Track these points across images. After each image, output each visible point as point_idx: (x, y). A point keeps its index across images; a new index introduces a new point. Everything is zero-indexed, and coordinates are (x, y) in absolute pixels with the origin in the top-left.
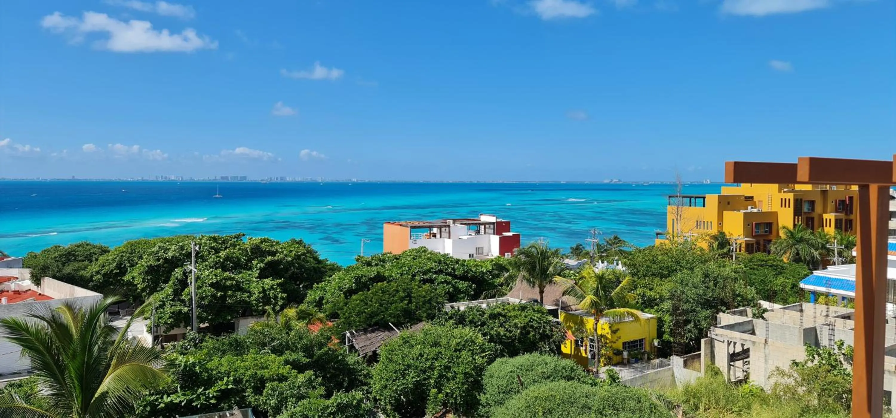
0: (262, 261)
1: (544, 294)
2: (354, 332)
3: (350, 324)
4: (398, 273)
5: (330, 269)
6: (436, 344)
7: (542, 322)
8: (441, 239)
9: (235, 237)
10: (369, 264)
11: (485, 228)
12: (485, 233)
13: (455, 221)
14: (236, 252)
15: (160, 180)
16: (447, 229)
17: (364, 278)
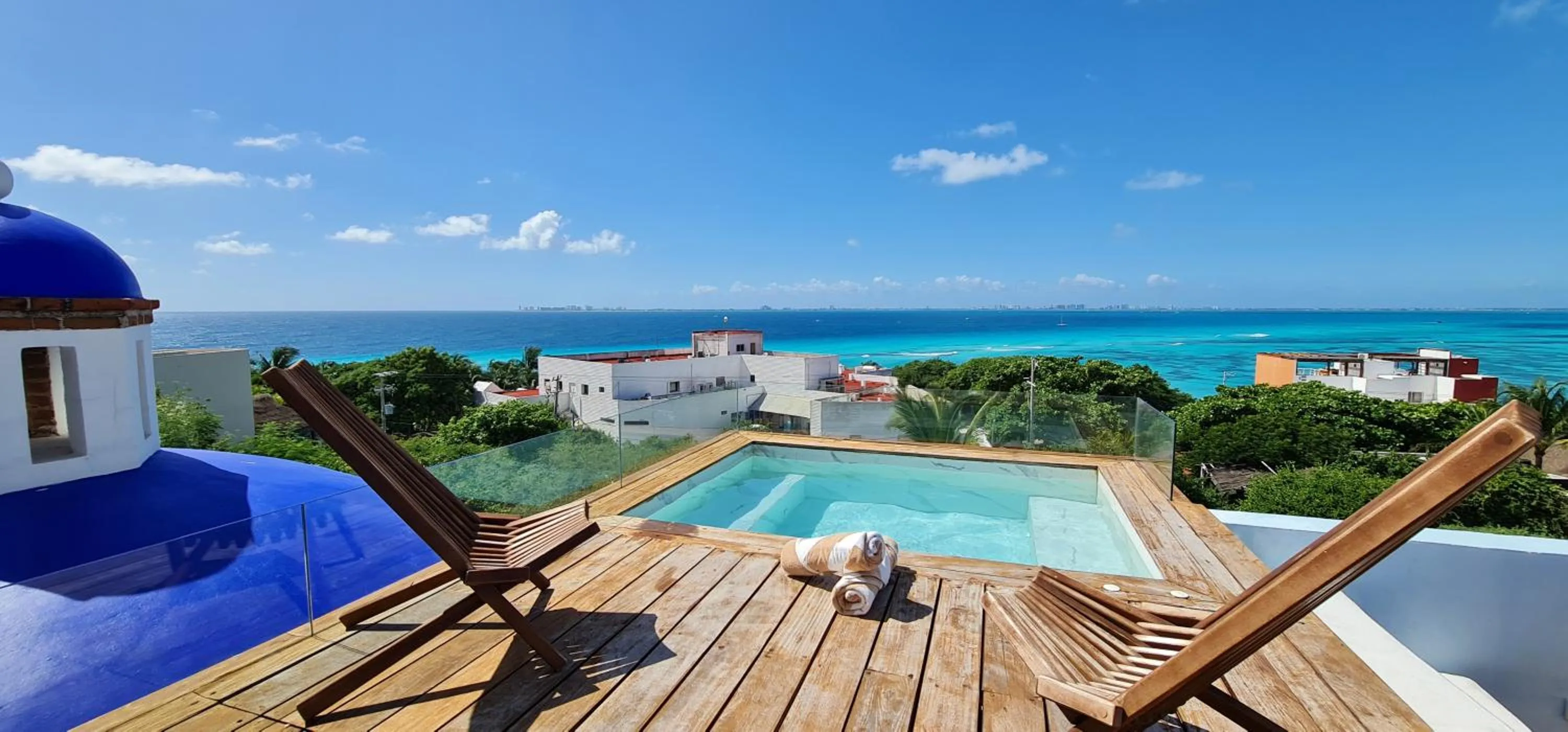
0: (1101, 384)
1: (1544, 458)
2: (1211, 465)
3: (1207, 456)
4: (1276, 408)
5: (1181, 400)
6: (1336, 491)
7: (1537, 490)
8: (1348, 377)
9: (1073, 360)
10: (1235, 395)
11: (1427, 367)
12: (1427, 373)
13: (1371, 356)
14: (1074, 374)
15: (999, 309)
16: (1359, 365)
17: (1226, 409)
